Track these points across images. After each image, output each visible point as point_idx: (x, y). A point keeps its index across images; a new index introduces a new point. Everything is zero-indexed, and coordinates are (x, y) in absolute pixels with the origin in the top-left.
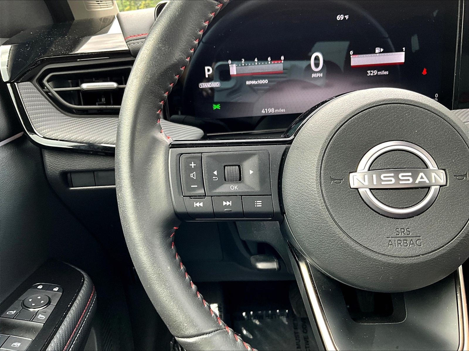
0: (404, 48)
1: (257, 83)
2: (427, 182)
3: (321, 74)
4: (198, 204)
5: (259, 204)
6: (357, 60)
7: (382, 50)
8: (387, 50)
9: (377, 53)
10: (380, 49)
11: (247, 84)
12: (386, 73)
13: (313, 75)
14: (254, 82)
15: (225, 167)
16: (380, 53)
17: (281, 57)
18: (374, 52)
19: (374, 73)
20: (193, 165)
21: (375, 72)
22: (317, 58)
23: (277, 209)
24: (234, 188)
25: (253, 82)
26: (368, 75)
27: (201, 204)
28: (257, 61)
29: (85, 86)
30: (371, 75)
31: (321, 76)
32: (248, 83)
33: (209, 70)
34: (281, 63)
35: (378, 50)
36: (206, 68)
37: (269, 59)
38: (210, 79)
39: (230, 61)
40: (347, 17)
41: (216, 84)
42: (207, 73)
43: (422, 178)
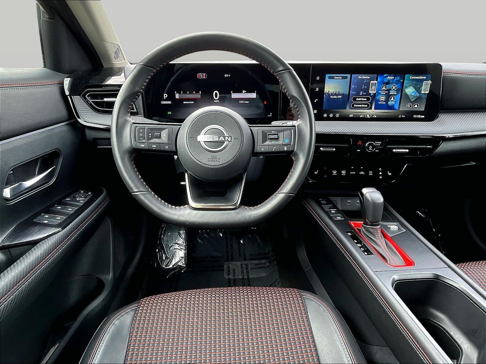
0: (256, 91)
2: (224, 140)
3: (218, 101)
4: (142, 146)
5: (167, 147)
6: (234, 96)
7: (246, 92)
8: (248, 92)
9: (243, 93)
12: (248, 102)
13: (214, 101)
14: (187, 102)
15: (154, 132)
19: (242, 102)
20: (141, 131)
22: (216, 94)
23: (174, 150)
24: (157, 140)
26: (239, 103)
27: (144, 146)
29: (105, 100)
32: (184, 102)
33: (166, 96)
34: (200, 94)
35: (244, 91)
36: (165, 94)
37: (194, 92)
38: (167, 100)
39: (176, 92)
40: (229, 76)
41: (169, 102)
42: (165, 97)
43: (222, 138)
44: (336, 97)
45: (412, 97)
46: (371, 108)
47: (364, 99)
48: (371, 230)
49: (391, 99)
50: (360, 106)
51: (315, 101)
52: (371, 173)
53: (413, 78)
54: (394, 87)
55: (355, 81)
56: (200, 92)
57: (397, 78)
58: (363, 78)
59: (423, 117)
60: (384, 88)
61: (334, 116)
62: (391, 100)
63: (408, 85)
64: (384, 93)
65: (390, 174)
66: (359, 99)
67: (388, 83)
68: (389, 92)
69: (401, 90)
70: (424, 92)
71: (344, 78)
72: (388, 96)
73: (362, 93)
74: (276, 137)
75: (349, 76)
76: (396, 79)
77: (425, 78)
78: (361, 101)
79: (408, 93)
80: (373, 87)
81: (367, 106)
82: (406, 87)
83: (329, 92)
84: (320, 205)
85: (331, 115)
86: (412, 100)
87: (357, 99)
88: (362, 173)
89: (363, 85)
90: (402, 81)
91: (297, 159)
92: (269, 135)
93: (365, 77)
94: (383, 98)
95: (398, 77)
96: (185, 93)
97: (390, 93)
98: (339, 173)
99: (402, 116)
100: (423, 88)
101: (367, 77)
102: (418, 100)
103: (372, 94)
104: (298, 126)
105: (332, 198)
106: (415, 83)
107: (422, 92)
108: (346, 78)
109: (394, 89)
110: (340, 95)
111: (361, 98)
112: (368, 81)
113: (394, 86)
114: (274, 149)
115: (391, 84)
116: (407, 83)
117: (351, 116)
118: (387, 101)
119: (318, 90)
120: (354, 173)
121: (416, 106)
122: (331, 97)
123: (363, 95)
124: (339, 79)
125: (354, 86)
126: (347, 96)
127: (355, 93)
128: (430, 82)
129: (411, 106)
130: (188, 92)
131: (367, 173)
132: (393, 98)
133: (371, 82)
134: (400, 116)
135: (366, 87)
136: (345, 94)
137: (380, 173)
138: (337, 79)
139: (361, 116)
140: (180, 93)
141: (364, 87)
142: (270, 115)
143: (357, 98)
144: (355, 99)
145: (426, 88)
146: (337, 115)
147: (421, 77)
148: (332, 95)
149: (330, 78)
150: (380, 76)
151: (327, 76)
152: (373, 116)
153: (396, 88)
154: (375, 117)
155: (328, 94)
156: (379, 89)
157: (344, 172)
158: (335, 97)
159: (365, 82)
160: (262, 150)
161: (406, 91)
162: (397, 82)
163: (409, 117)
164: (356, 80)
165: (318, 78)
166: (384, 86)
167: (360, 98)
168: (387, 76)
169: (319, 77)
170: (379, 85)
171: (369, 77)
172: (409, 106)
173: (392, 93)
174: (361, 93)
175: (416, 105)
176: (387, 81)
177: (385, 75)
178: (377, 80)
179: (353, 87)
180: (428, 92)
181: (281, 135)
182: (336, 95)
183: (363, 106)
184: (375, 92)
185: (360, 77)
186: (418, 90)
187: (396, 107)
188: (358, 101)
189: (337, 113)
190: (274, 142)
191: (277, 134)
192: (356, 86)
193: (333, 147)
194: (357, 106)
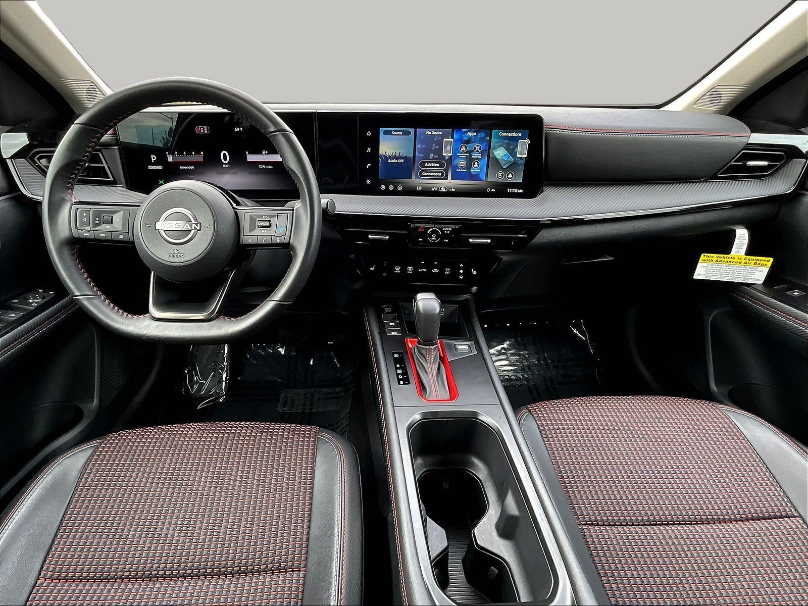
2: (190, 228)
3: (229, 165)
4: (86, 234)
5: (121, 237)
6: (251, 158)
7: (267, 152)
8: (270, 152)
9: (264, 154)
10: (265, 151)
12: (271, 167)
13: (223, 165)
14: (185, 167)
15: (104, 216)
16: (266, 154)
18: (261, 154)
20: (85, 214)
21: (264, 166)
22: (224, 155)
23: (131, 240)
24: (108, 227)
26: (260, 168)
27: (88, 234)
30: (262, 168)
32: (181, 167)
33: (154, 158)
34: (201, 156)
36: (152, 156)
37: (193, 153)
38: (156, 163)
39: (167, 153)
40: (241, 129)
41: (160, 167)
42: (153, 160)
43: (187, 227)
44: (396, 161)
45: (504, 162)
46: (446, 178)
47: (436, 165)
48: (424, 352)
49: (474, 164)
50: (431, 174)
51: (368, 167)
52: (448, 271)
53: (504, 134)
54: (477, 148)
55: (422, 138)
56: (202, 153)
57: (481, 135)
58: (432, 134)
59: (521, 191)
60: (463, 149)
61: (395, 188)
62: (475, 166)
63: (497, 145)
64: (464, 156)
65: (475, 273)
66: (430, 165)
67: (468, 142)
68: (471, 155)
69: (488, 151)
70: (520, 156)
71: (405, 133)
72: (470, 161)
73: (433, 156)
74: (267, 224)
75: (412, 130)
76: (479, 137)
77: (520, 135)
78: (432, 167)
79: (498, 157)
80: (448, 148)
81: (440, 174)
82: (495, 148)
83: (385, 153)
84: (379, 313)
85: (391, 188)
86: (504, 167)
87: (426, 164)
88: (435, 270)
89: (434, 145)
90: (488, 138)
92: (259, 221)
93: (435, 133)
94: (462, 164)
95: (482, 133)
96: (180, 153)
97: (472, 157)
98: (404, 270)
99: (491, 189)
100: (519, 149)
101: (438, 133)
102: (513, 166)
103: (447, 158)
104: (296, 209)
105: (404, 305)
106: (506, 143)
107: (518, 156)
108: (408, 133)
109: (477, 151)
110: (402, 158)
111: (432, 162)
112: (440, 138)
113: (478, 146)
114: (263, 241)
115: (473, 143)
116: (496, 143)
117: (419, 188)
118: (469, 166)
119: (369, 151)
120: (425, 270)
121: (510, 176)
122: (389, 161)
123: (434, 159)
125: (421, 146)
126: (412, 159)
127: (422, 155)
128: (528, 141)
129: (502, 175)
130: (185, 153)
131: (442, 271)
132: (476, 163)
133: (445, 140)
134: (488, 190)
135: (437, 147)
136: (409, 158)
137: (461, 271)
138: (396, 135)
139: (433, 189)
140: (173, 154)
141: (434, 147)
144: (423, 165)
145: (522, 149)
146: (400, 188)
147: (514, 134)
148: (390, 158)
149: (386, 133)
150: (457, 132)
151: (382, 130)
152: (450, 190)
153: (480, 149)
154: (453, 190)
155: (385, 157)
156: (456, 150)
157: (410, 269)
158: (394, 161)
159: (435, 139)
160: (249, 241)
161: (495, 154)
162: (481, 140)
163: (501, 191)
164: (423, 136)
165: (369, 133)
166: (463, 147)
167: (430, 162)
168: (467, 132)
170: (456, 145)
171: (441, 133)
172: (500, 175)
173: (475, 155)
175: (510, 174)
176: (467, 139)
177: (463, 130)
178: (452, 138)
180: (526, 156)
181: (273, 221)
182: (397, 158)
183: (435, 174)
184: (451, 155)
185: (427, 133)
186: (512, 152)
187: (483, 176)
188: (427, 167)
189: (398, 184)
190: (264, 231)
191: (270, 221)
192: (424, 146)
193: (386, 234)
194: (426, 174)
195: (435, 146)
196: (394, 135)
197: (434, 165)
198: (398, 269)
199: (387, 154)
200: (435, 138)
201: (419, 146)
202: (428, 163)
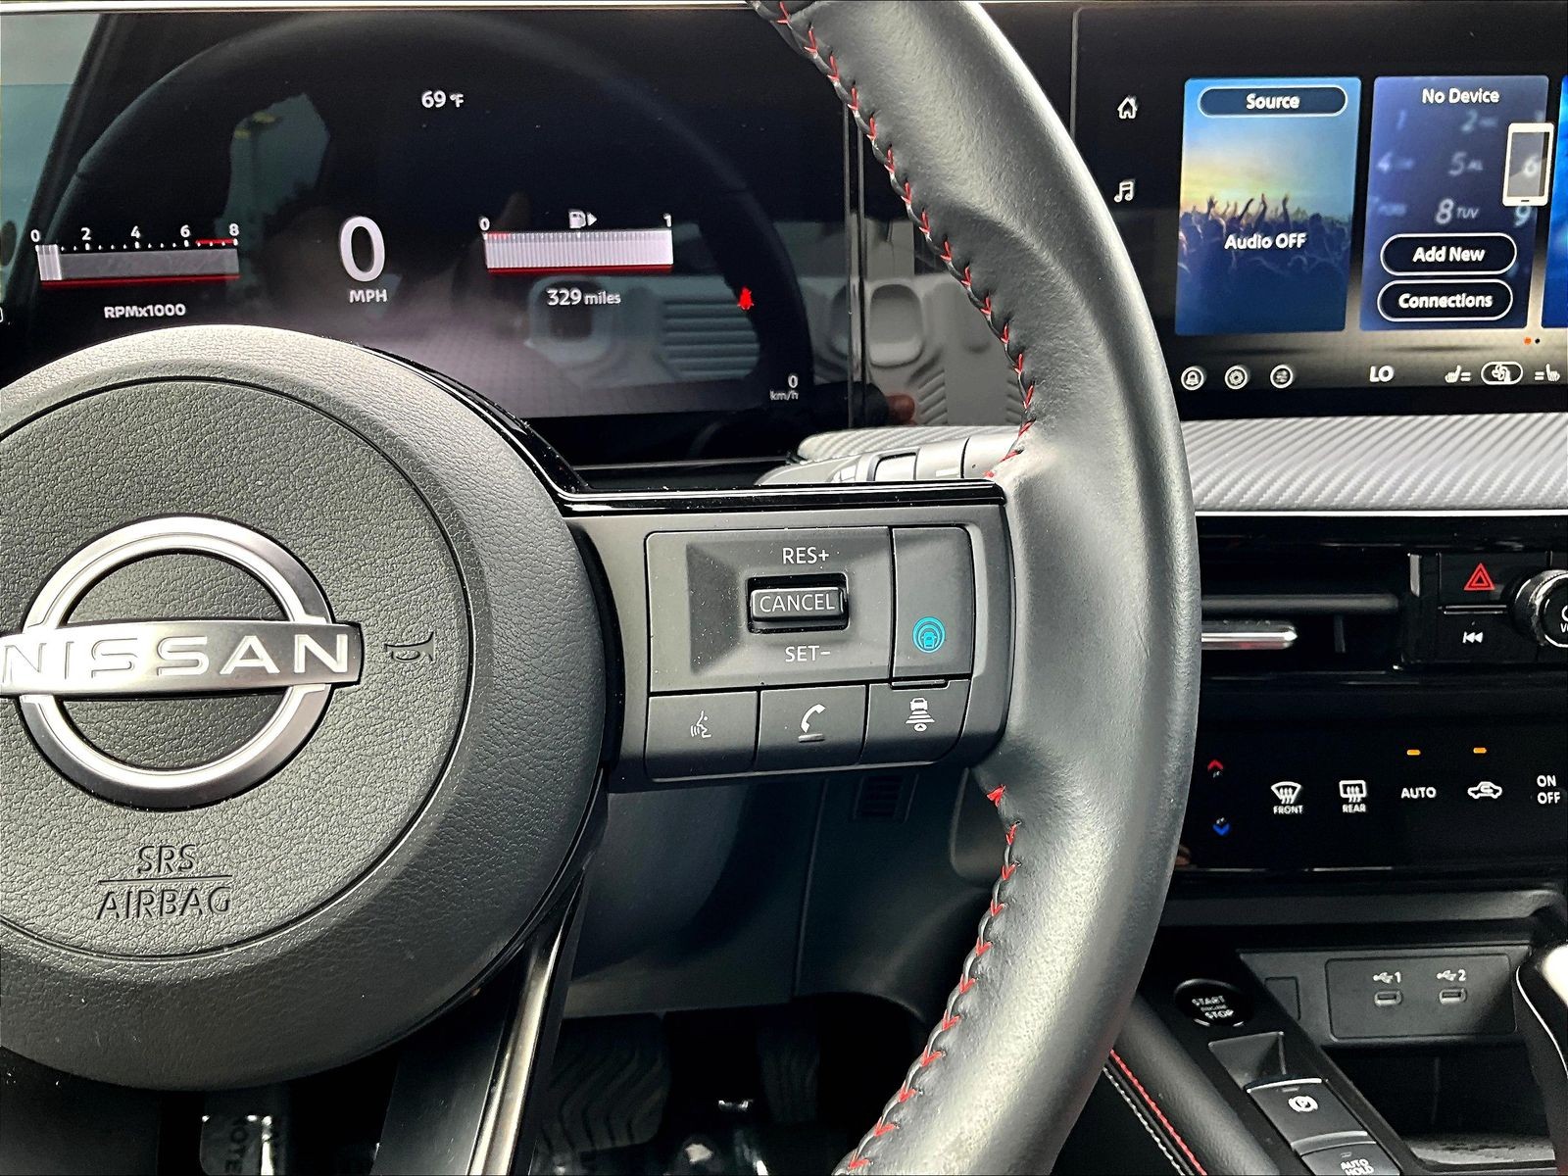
0: (668, 218)
1: (143, 313)
2: (272, 668)
3: (381, 292)
6: (505, 251)
7: (592, 220)
8: (611, 219)
9: (574, 230)
10: (584, 216)
11: (107, 316)
12: (615, 298)
13: (352, 292)
14: (133, 311)
16: (586, 228)
17: (231, 226)
18: (564, 226)
19: (570, 299)
21: (576, 295)
22: (361, 237)
25: (128, 308)
26: (551, 303)
28: (138, 235)
30: (562, 303)
31: (381, 298)
32: (110, 312)
34: (231, 246)
35: (578, 218)
37: (185, 232)
40: (457, 99)
43: (252, 657)
44: (1266, 243)
46: (1518, 319)
47: (1466, 255)
50: (1443, 302)
52: (1547, 789)
55: (1400, 124)
56: (234, 229)
58: (1452, 100)
61: (1259, 378)
66: (1436, 255)
71: (1315, 102)
73: (1454, 211)
74: (820, 601)
75: (1350, 86)
78: (1448, 265)
80: (1531, 167)
81: (1487, 301)
83: (1211, 204)
85: (1236, 378)
87: (1420, 254)
88: (1487, 789)
89: (1459, 155)
91: (1046, 815)
92: (754, 584)
93: (1465, 97)
96: (111, 237)
98: (1321, 798)
101: (1481, 96)
103: (1523, 217)
104: (1028, 490)
105: (1264, 965)
108: (1332, 101)
110: (1298, 228)
111: (1450, 243)
112: (1489, 122)
114: (805, 726)
117: (1380, 375)
119: (1129, 197)
120: (1431, 792)
122: (1231, 242)
123: (1457, 224)
124: (1281, 110)
125: (1392, 161)
126: (1347, 230)
127: (1398, 209)
130: (136, 233)
131: (1520, 791)
133: (1513, 129)
135: (1476, 166)
136: (1333, 223)
138: (1265, 110)
139: (1451, 378)
140: (70, 244)
141: (1461, 164)
142: (786, 389)
143: (1420, 250)
144: (1400, 255)
146: (1282, 377)
148: (1236, 225)
149: (1216, 104)
151: (1196, 90)
152: (1539, 376)
154: (1554, 377)
157: (1354, 794)
158: (1257, 242)
159: (1467, 128)
160: (693, 732)
164: (1403, 114)
165: (1128, 107)
167: (1439, 243)
169: (1132, 101)
171: (1495, 97)
174: (1446, 209)
178: (1552, 117)
179: (1384, 165)
181: (868, 579)
184: (1543, 200)
185: (1427, 96)
188: (1423, 266)
189: (1274, 358)
190: (804, 657)
191: (837, 580)
192: (1408, 164)
193: (1278, 617)
194: (1417, 302)
195: (1467, 161)
196: (1256, 111)
197: (1457, 254)
198: (1287, 795)
199: (1220, 208)
200: (1465, 120)
201: (1382, 164)
202: (1427, 244)
